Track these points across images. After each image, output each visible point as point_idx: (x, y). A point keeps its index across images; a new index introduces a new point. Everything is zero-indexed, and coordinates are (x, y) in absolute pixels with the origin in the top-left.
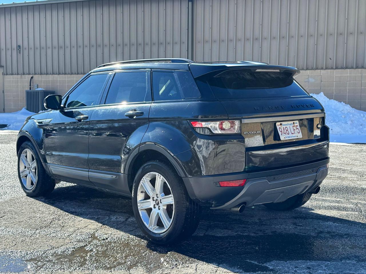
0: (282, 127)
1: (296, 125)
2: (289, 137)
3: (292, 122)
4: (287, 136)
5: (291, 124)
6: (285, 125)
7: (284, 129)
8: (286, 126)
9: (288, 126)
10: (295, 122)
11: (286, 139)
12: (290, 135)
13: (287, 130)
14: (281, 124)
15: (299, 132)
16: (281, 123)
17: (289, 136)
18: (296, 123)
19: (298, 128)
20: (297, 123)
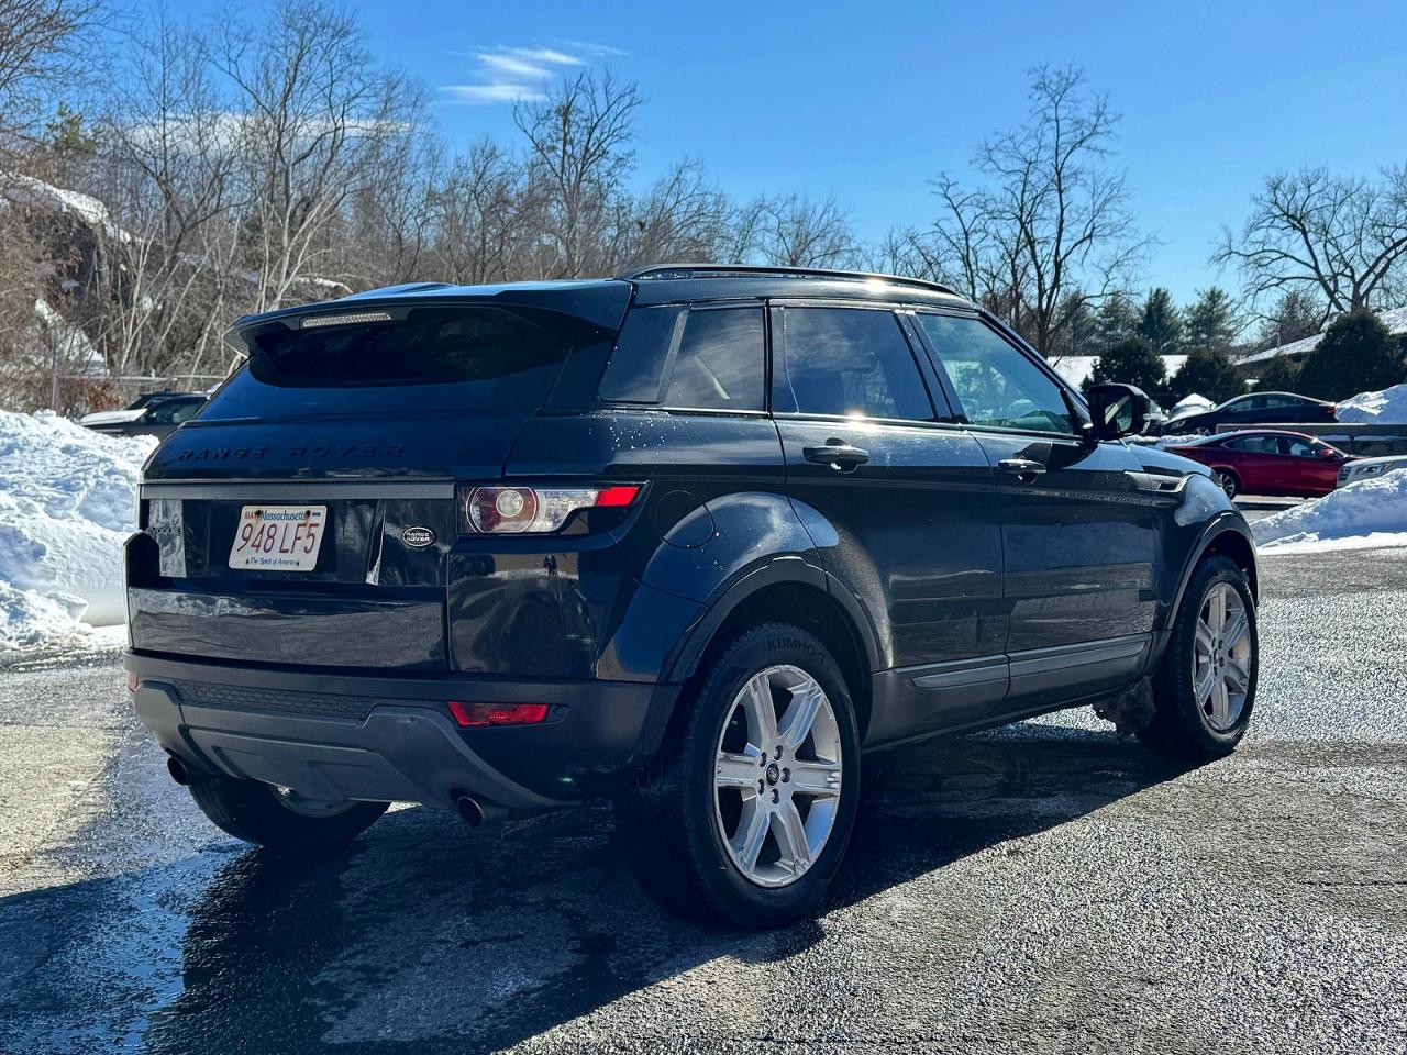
0: (258, 524)
1: (313, 520)
2: (263, 562)
3: (304, 509)
4: (261, 554)
5: (294, 517)
6: (273, 517)
7: (261, 532)
8: (272, 522)
9: (281, 524)
10: (314, 509)
11: (251, 566)
12: (275, 555)
13: (269, 537)
14: (259, 513)
15: (309, 548)
16: (262, 508)
17: (266, 556)
18: (314, 514)
19: (313, 535)
20: (319, 514)
